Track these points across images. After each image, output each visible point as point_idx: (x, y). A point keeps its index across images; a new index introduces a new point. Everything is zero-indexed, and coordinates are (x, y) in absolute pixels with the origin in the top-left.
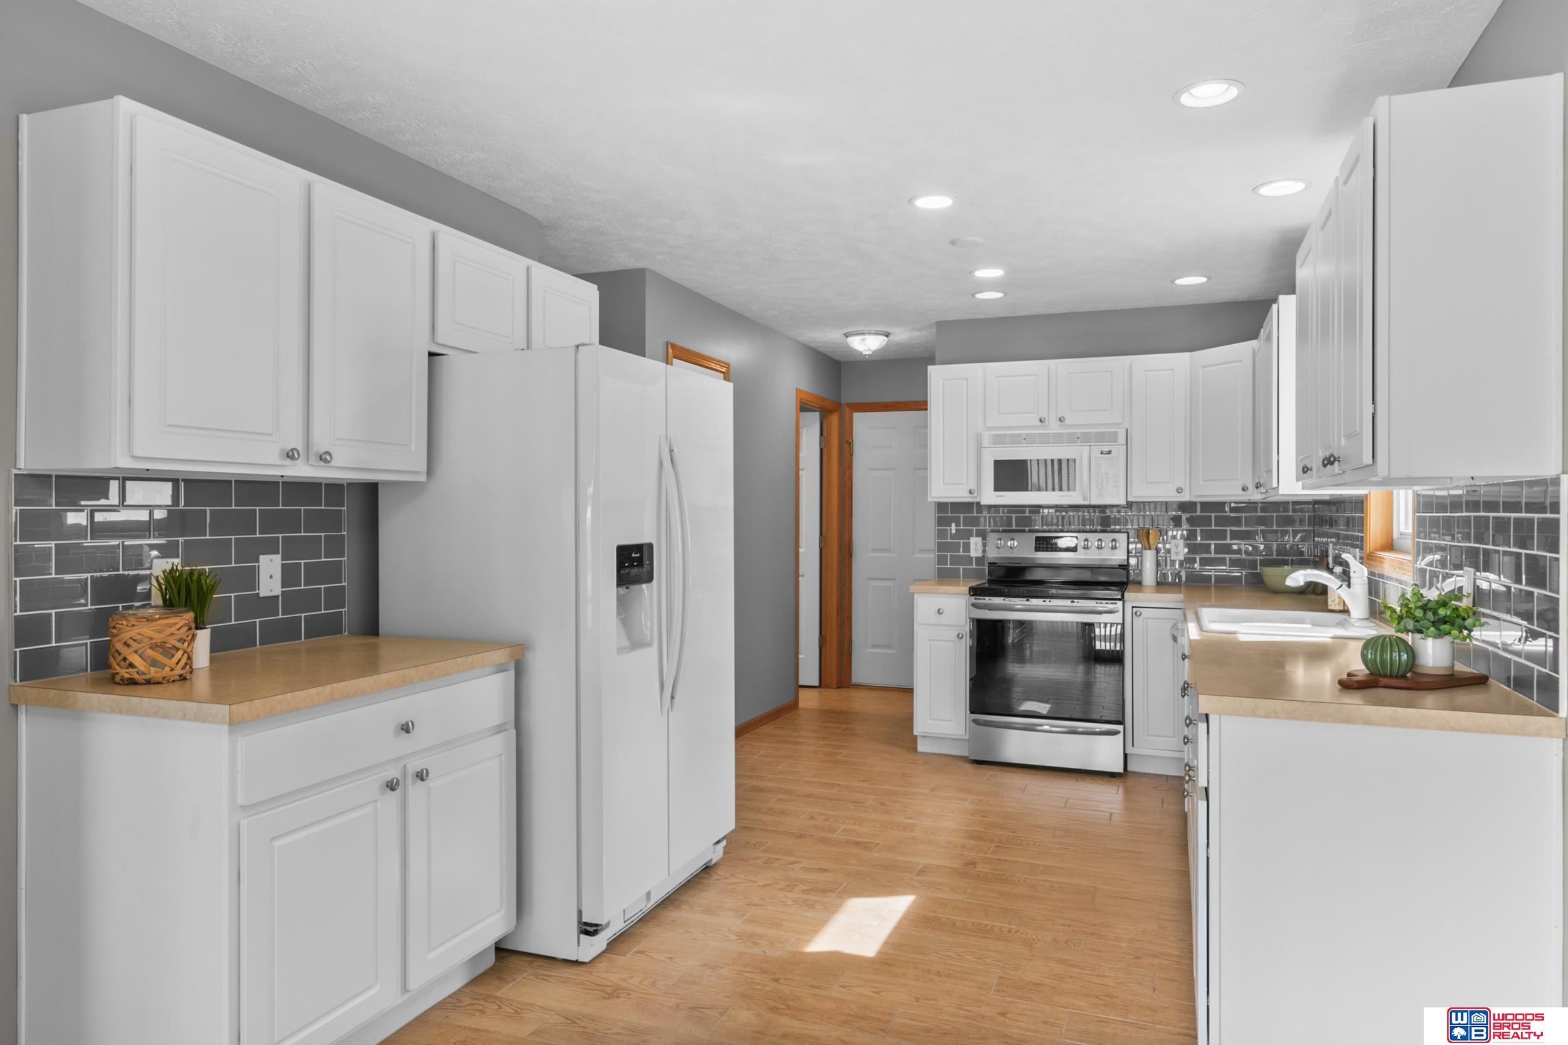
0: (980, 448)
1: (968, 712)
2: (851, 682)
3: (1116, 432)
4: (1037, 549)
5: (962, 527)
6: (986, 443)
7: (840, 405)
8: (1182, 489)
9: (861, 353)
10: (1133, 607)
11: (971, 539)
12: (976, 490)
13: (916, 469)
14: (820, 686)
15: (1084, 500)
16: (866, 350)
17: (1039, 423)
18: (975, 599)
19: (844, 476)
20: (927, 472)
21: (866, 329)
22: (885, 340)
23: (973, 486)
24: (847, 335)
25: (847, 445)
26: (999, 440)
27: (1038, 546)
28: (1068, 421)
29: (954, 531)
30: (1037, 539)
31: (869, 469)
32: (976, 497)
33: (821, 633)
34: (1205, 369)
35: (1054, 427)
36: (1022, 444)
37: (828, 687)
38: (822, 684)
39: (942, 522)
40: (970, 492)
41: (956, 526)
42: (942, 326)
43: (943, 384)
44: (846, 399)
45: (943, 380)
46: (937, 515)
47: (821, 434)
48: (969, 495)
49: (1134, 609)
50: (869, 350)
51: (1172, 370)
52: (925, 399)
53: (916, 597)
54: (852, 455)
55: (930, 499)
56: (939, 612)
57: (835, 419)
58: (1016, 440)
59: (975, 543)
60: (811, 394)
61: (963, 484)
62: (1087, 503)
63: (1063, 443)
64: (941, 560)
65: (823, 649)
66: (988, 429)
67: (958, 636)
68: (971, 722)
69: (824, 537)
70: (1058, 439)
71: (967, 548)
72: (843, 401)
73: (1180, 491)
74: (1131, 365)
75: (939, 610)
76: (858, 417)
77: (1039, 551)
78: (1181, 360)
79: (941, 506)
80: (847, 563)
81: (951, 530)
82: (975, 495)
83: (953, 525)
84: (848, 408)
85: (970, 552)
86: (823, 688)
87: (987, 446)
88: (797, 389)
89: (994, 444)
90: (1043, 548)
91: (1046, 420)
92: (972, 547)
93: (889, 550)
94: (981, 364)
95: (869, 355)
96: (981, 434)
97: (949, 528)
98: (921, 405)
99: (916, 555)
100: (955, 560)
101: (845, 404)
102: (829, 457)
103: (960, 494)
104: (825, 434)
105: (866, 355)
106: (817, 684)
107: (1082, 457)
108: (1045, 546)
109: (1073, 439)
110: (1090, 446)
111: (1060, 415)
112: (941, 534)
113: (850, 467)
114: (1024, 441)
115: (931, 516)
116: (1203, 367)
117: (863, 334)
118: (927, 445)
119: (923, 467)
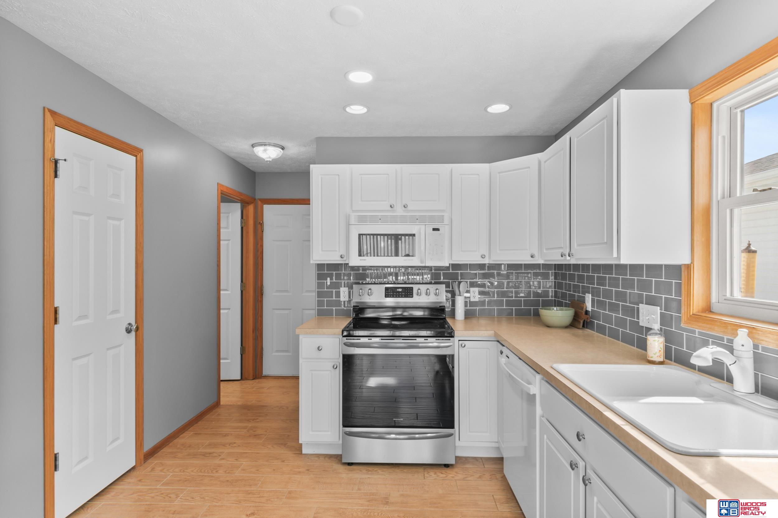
0: (348, 225)
1: (341, 426)
2: (262, 374)
3: (443, 216)
4: (386, 296)
5: (334, 281)
6: (353, 221)
7: (255, 199)
8: (485, 256)
9: (264, 160)
10: (459, 340)
11: (341, 288)
12: (345, 254)
13: (304, 241)
14: (242, 379)
15: (421, 263)
16: (267, 158)
17: (390, 208)
18: (346, 339)
19: (257, 245)
20: (310, 243)
21: (267, 141)
22: (281, 152)
23: (343, 252)
24: (253, 146)
25: (260, 225)
26: (362, 220)
27: (387, 294)
28: (410, 208)
29: (329, 284)
30: (387, 289)
31: (274, 241)
32: (346, 260)
33: (242, 345)
34: (501, 174)
35: (399, 211)
36: (378, 222)
37: (247, 379)
38: (243, 378)
39: (321, 277)
40: (341, 257)
41: (330, 280)
42: (320, 141)
43: (322, 178)
44: (259, 195)
45: (321, 175)
46: (317, 272)
47: (242, 217)
48: (340, 259)
49: (460, 341)
50: (270, 157)
51: (478, 175)
52: (308, 198)
53: (301, 337)
54: (263, 231)
55: (312, 262)
56: (319, 349)
57: (251, 208)
58: (374, 220)
59: (344, 292)
60: (230, 189)
61: (336, 251)
62: (423, 265)
63: (407, 222)
64: (320, 303)
65: (243, 356)
66: (354, 211)
67: (333, 367)
68: (344, 433)
69: (244, 283)
70: (403, 220)
71: (338, 295)
72: (257, 197)
73: (483, 257)
74: (452, 170)
75: (318, 348)
76: (266, 207)
77: (388, 297)
78: (484, 167)
79: (320, 266)
80: (260, 300)
81: (327, 282)
82: (345, 259)
83: (329, 279)
84: (260, 202)
85: (340, 298)
86: (244, 380)
87: (353, 223)
88: (218, 183)
89: (359, 222)
90: (390, 295)
91: (395, 206)
92: (342, 294)
93: (287, 291)
94: (349, 165)
95: (270, 161)
96: (349, 215)
97: (325, 281)
98: (306, 201)
99: (304, 294)
100: (330, 304)
101: (258, 199)
102: (247, 232)
103: (334, 259)
104: (244, 217)
105: (267, 161)
106: (239, 378)
107: (420, 233)
108: (392, 294)
109: (415, 220)
110: (425, 225)
111: (404, 203)
112: (320, 286)
113: (262, 239)
114: (380, 221)
115: (313, 274)
116: (499, 173)
117: (265, 145)
118: (310, 226)
119: (307, 240)
